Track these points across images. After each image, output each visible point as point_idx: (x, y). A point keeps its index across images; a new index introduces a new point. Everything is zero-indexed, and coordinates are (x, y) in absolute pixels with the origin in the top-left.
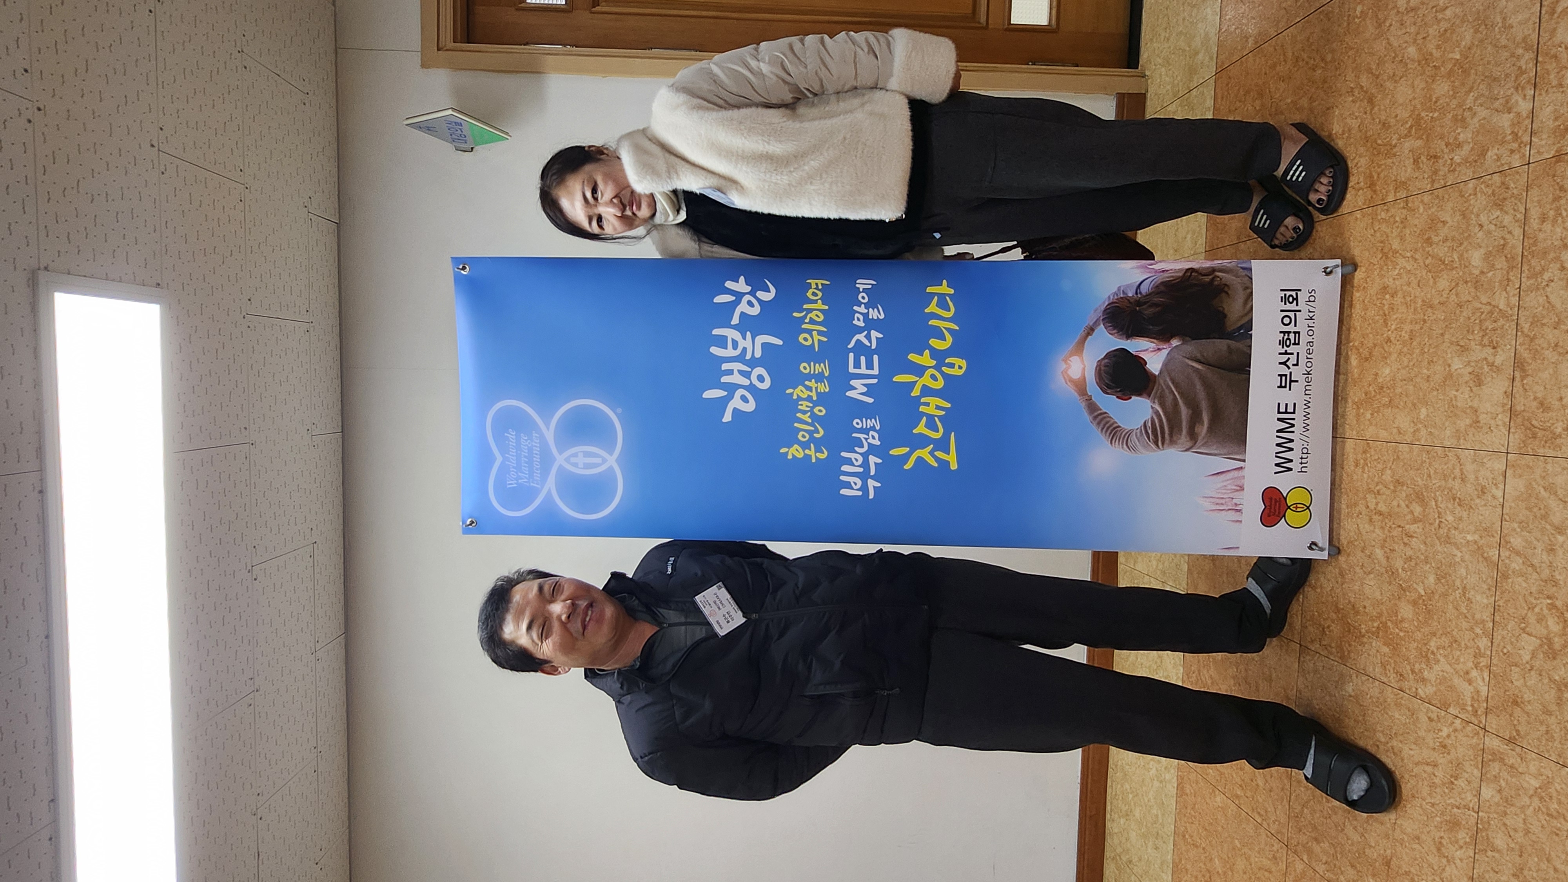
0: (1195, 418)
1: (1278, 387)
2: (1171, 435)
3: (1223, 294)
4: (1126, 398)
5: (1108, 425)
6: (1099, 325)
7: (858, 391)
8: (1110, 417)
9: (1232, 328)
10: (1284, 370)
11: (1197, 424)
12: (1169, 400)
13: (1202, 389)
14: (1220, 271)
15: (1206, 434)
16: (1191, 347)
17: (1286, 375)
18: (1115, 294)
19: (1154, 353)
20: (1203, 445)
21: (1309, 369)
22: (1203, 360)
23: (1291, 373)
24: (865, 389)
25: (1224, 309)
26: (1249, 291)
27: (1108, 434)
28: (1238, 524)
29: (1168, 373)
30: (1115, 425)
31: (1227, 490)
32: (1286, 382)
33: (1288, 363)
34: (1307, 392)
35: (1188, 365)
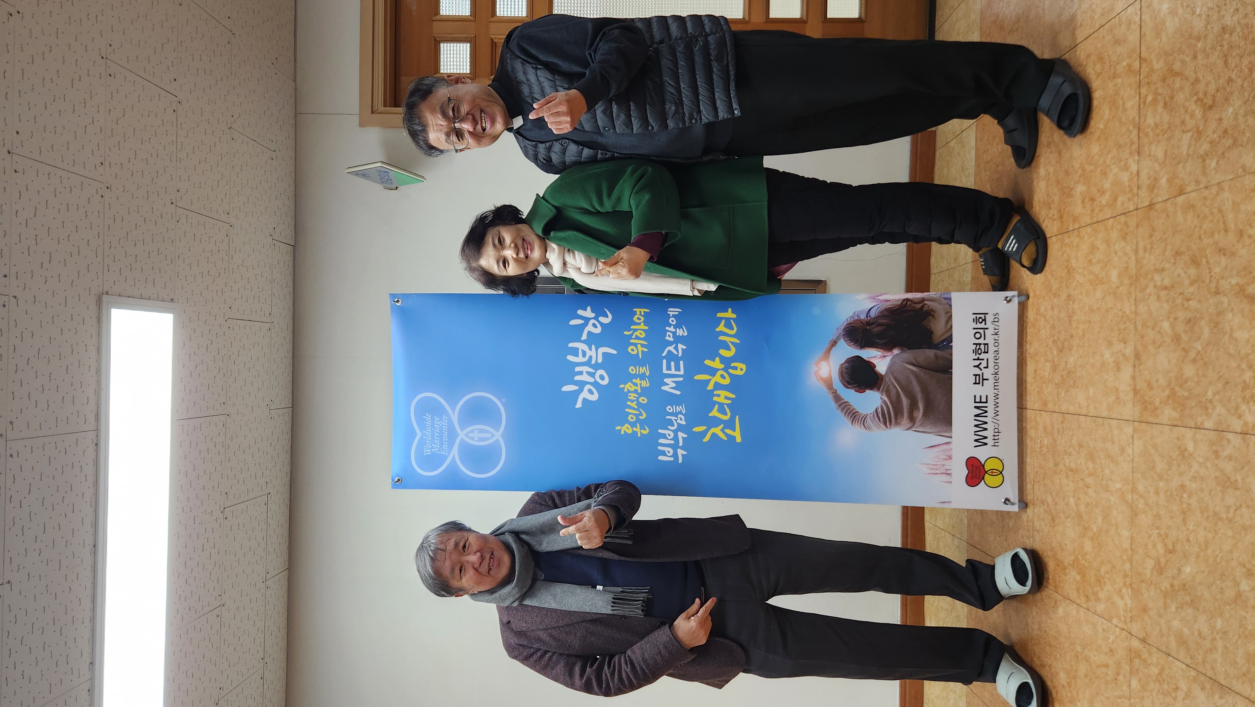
0: (913, 406)
1: (974, 384)
2: (896, 418)
3: (930, 317)
4: (862, 391)
5: (849, 411)
6: (840, 339)
7: (669, 386)
8: (851, 405)
9: (938, 342)
10: (977, 371)
11: (915, 411)
12: (893, 392)
13: (917, 385)
14: (928, 300)
15: (922, 418)
16: (908, 355)
17: (979, 375)
18: (852, 317)
19: (881, 359)
20: (920, 425)
21: (997, 370)
22: (916, 364)
23: (983, 373)
24: (674, 385)
25: (931, 327)
26: (949, 314)
27: (849, 417)
28: (950, 484)
29: (892, 374)
30: (855, 411)
31: (939, 459)
32: (979, 380)
33: (980, 366)
34: (996, 387)
35: (906, 368)
